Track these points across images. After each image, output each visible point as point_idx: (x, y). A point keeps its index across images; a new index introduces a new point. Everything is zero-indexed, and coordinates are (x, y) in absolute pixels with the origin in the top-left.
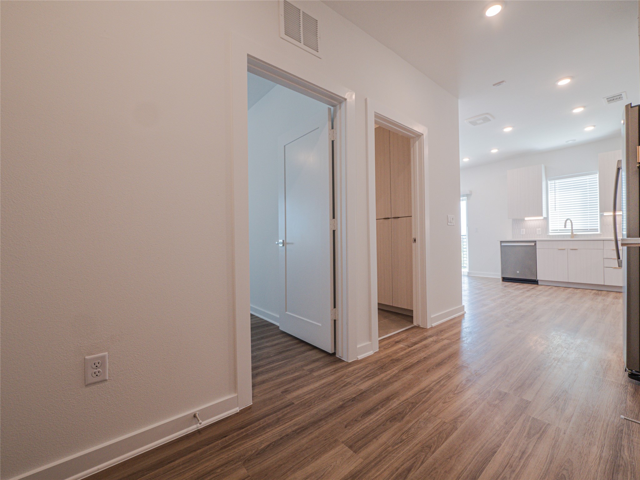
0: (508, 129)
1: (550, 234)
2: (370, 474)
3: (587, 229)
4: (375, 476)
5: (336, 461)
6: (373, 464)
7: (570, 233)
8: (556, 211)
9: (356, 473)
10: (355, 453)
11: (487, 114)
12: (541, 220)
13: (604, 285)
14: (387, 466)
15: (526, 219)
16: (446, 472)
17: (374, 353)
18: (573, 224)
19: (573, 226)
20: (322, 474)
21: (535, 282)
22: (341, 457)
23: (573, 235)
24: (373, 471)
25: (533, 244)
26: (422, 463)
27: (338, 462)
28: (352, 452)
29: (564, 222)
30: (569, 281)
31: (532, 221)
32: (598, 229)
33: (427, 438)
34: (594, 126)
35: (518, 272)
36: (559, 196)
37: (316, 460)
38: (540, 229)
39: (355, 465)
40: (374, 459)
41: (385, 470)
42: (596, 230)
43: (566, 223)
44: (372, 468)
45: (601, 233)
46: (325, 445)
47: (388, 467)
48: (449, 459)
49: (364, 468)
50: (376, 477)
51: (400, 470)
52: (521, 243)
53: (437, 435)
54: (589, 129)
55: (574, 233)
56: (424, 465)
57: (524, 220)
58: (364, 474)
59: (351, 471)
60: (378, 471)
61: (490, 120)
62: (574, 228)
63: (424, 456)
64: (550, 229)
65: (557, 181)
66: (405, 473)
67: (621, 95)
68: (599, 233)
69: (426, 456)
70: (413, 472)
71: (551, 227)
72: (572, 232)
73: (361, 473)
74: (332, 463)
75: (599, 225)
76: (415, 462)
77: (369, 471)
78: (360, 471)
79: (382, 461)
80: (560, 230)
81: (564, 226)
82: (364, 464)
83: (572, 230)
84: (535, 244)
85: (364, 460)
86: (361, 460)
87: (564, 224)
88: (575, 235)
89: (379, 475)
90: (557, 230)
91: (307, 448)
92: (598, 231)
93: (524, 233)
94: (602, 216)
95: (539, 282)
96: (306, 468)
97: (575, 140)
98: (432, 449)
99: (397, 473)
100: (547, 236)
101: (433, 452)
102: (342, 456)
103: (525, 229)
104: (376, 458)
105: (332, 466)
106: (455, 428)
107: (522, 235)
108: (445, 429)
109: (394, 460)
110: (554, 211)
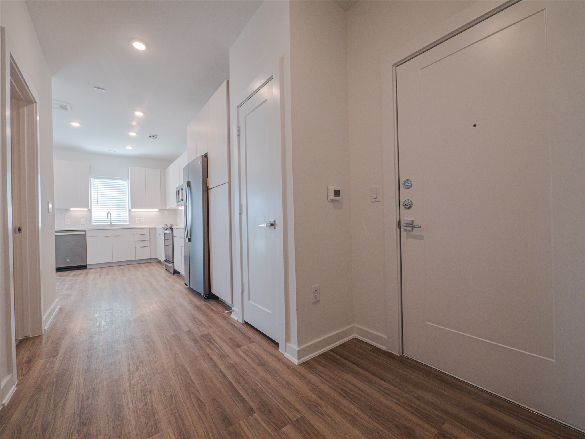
0: (75, 124)
1: (93, 224)
3: (121, 220)
7: (109, 223)
8: (98, 205)
11: (68, 103)
12: (85, 211)
13: (136, 260)
15: (71, 209)
16: (211, 382)
17: (17, 386)
18: (112, 216)
19: (112, 218)
21: (84, 267)
23: (111, 225)
25: (84, 233)
26: (198, 391)
29: (107, 214)
30: (113, 261)
31: (77, 211)
32: (127, 220)
33: (179, 381)
34: (132, 147)
35: (68, 260)
36: (100, 193)
38: (84, 219)
42: (126, 221)
43: (108, 215)
45: (130, 224)
48: (203, 377)
52: (77, 232)
53: (182, 376)
54: (129, 148)
55: (113, 223)
56: (200, 391)
57: (69, 210)
61: (67, 109)
62: (112, 220)
63: (193, 389)
64: (93, 220)
65: (99, 180)
66: (199, 403)
67: (157, 136)
68: (128, 223)
69: (194, 388)
70: (202, 398)
71: (94, 218)
72: (111, 223)
75: (128, 218)
76: (195, 395)
80: (101, 221)
81: (106, 218)
83: (111, 221)
84: (86, 233)
87: (106, 216)
88: (113, 224)
90: (99, 221)
92: (127, 222)
93: (69, 223)
94: (130, 211)
95: (88, 266)
97: (115, 152)
98: (190, 382)
100: (91, 225)
101: (193, 382)
103: (69, 219)
106: (183, 366)
107: (67, 224)
108: (180, 371)
110: (97, 205)
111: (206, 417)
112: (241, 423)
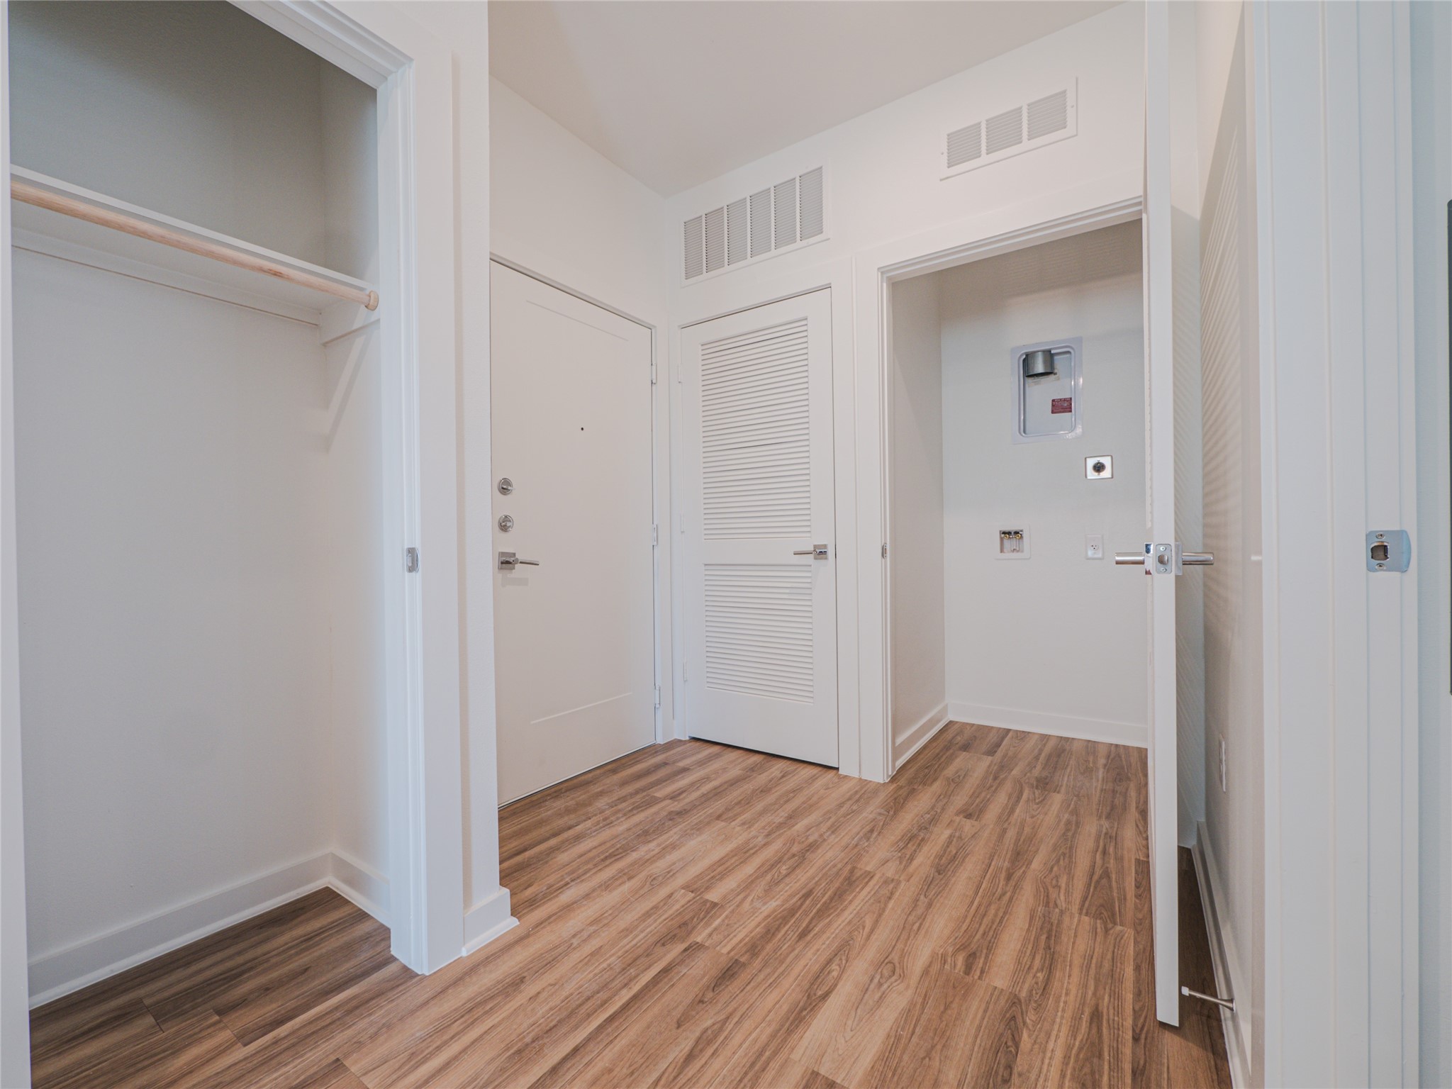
2: (769, 1031)
4: (758, 1030)
5: (846, 1042)
6: (767, 1053)
9: (797, 1027)
10: (813, 1072)
14: (736, 1056)
20: (859, 1011)
22: (841, 1052)
24: (764, 1038)
27: (843, 1041)
28: (822, 1072)
37: (888, 1036)
39: (804, 1042)
40: (767, 1063)
41: (740, 1046)
44: (767, 1045)
46: (894, 1075)
47: (734, 1053)
49: (784, 1040)
50: (756, 1028)
51: (710, 1051)
58: (780, 1030)
59: (808, 1028)
60: (756, 1040)
73: (788, 1029)
74: (854, 1036)
77: (773, 1036)
78: (790, 1032)
79: (748, 1065)
82: (786, 1050)
85: (788, 1058)
86: (796, 1056)
89: (750, 1034)
91: (928, 1055)
96: (896, 1015)
99: (717, 1045)
102: (840, 1055)
104: (763, 1071)
105: (848, 1029)
109: (722, 1073)
111: (735, 1010)
112: (725, 951)
